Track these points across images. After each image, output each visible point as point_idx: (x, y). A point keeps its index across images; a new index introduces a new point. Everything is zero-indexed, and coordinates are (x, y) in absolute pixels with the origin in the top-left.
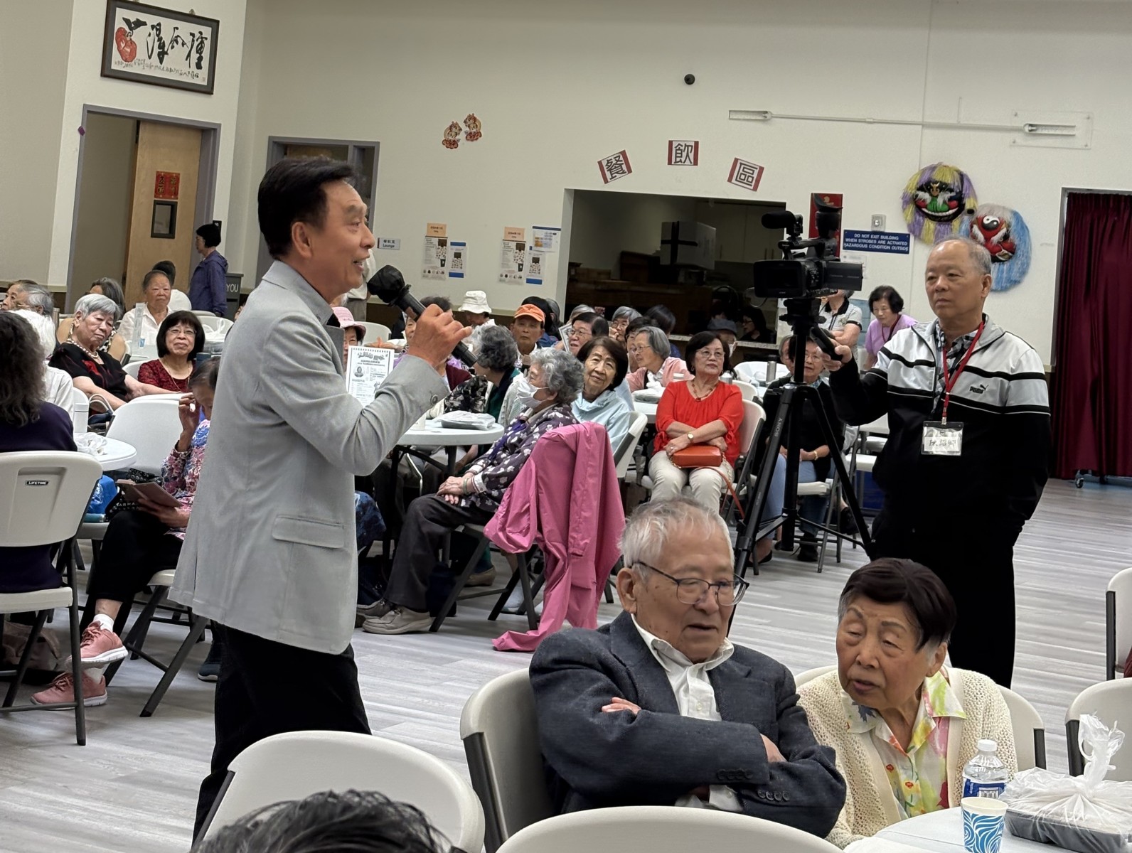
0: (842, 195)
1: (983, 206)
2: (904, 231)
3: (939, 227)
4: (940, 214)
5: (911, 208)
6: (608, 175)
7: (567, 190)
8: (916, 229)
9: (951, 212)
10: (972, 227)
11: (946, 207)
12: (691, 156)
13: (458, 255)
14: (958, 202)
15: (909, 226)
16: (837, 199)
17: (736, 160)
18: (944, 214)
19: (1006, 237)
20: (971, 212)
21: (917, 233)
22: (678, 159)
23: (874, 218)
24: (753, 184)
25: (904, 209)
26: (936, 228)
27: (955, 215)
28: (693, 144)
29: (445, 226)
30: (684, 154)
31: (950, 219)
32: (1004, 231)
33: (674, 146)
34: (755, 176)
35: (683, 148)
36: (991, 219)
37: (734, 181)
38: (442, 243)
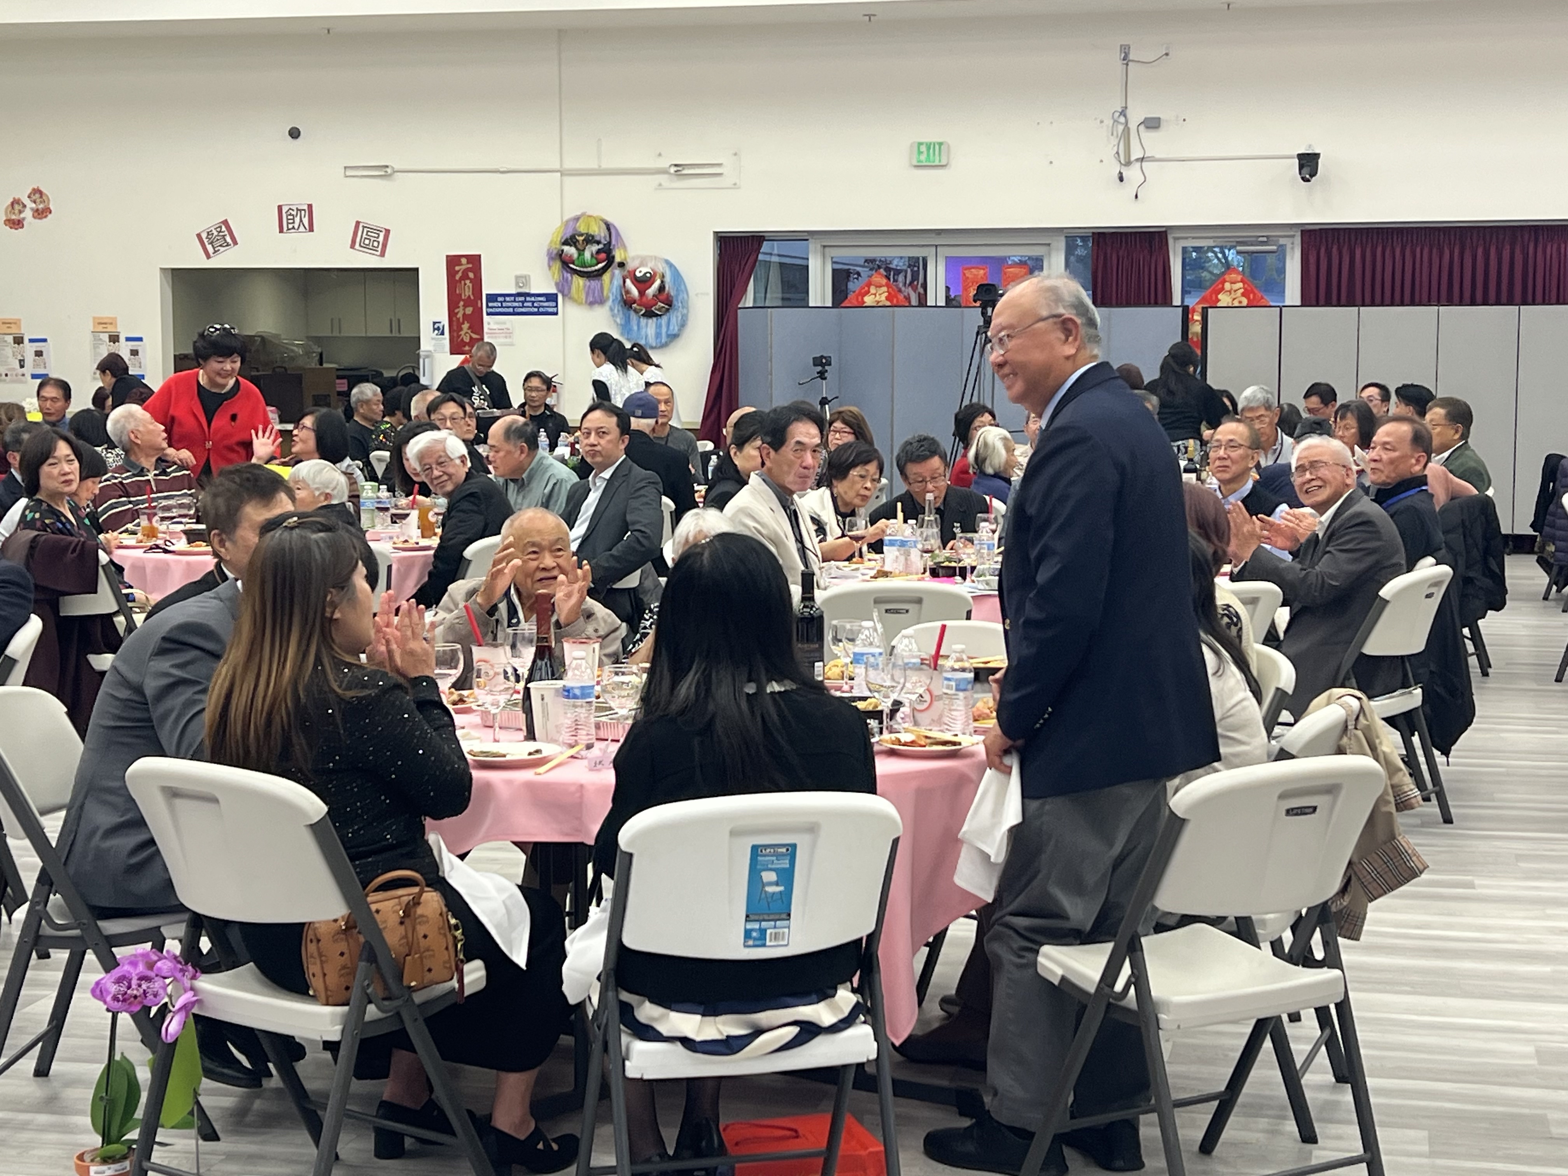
0: (479, 256)
1: (633, 259)
2: (553, 290)
3: (588, 283)
4: (589, 269)
5: (558, 265)
6: (210, 248)
7: (163, 270)
8: (564, 287)
9: (600, 266)
10: (624, 282)
11: (594, 261)
12: (306, 221)
13: (39, 354)
14: (607, 254)
15: (557, 284)
16: (475, 261)
17: (358, 223)
18: (593, 269)
19: (662, 288)
20: (622, 265)
21: (566, 292)
22: (290, 226)
23: (517, 278)
24: (379, 249)
25: (550, 267)
26: (585, 286)
27: (604, 270)
28: (306, 207)
29: (19, 320)
30: (297, 220)
31: (600, 273)
32: (657, 283)
33: (284, 211)
34: (381, 239)
35: (294, 213)
36: (644, 270)
37: (357, 246)
38: (19, 340)
